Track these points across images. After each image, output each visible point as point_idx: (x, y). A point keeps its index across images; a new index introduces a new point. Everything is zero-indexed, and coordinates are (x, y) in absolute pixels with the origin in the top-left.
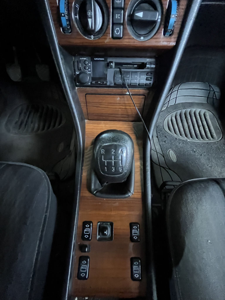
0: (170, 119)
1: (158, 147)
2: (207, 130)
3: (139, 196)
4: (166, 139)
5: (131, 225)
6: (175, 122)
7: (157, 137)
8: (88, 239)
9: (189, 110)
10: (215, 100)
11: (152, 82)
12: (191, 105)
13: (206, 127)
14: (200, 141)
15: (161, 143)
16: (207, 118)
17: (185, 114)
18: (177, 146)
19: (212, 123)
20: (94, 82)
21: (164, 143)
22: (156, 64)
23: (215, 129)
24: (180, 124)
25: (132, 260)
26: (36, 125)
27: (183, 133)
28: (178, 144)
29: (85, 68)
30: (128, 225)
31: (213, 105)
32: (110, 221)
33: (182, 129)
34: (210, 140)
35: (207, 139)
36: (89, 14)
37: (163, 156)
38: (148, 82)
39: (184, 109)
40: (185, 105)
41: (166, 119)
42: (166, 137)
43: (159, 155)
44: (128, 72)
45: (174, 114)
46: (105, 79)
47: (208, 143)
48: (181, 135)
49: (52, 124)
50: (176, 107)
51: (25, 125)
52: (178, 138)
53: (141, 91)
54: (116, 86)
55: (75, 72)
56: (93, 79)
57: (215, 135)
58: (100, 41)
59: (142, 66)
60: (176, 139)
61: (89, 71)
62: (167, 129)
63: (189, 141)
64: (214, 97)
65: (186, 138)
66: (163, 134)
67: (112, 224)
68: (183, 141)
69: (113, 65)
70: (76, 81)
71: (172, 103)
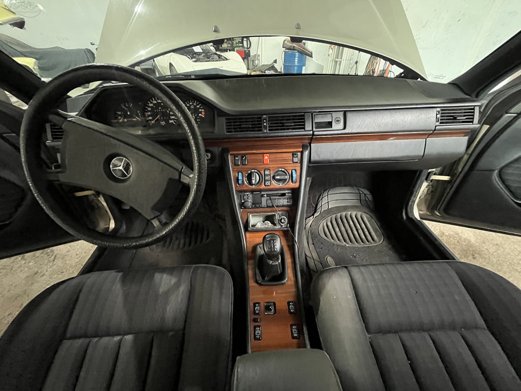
0: (325, 224)
1: (315, 255)
2: (367, 233)
3: (293, 283)
4: (322, 246)
5: (289, 303)
6: (331, 227)
7: (313, 244)
8: (258, 313)
9: (344, 214)
10: (369, 202)
11: (291, 203)
12: (345, 208)
13: (366, 230)
14: (360, 245)
15: (318, 250)
16: (364, 220)
17: (336, 220)
18: (335, 252)
19: (371, 225)
20: (253, 206)
21: (320, 250)
22: (292, 193)
23: (376, 231)
24: (337, 229)
25: (291, 326)
26: (182, 241)
27: (341, 238)
28: (336, 250)
29: (248, 198)
30: (286, 303)
31: (368, 207)
32: (274, 301)
33: (339, 234)
34: (372, 243)
35: (368, 243)
36: (253, 178)
37: (321, 264)
38: (289, 204)
39: (338, 213)
40: (339, 209)
41: (321, 225)
42: (322, 243)
43: (316, 262)
44: (275, 199)
45: (329, 218)
46: (261, 203)
47: (368, 247)
48: (339, 240)
49: (199, 238)
50: (329, 211)
51: (170, 242)
52: (335, 243)
53: (285, 208)
54: (268, 207)
55: (241, 201)
56: (253, 204)
57: (375, 238)
58: (258, 187)
59: (283, 195)
60: (334, 244)
61: (250, 200)
62: (323, 236)
63: (348, 247)
64: (367, 199)
65: (345, 243)
66: (319, 240)
67: (274, 304)
68: (342, 246)
69: (265, 196)
70: (242, 205)
71: (325, 208)
